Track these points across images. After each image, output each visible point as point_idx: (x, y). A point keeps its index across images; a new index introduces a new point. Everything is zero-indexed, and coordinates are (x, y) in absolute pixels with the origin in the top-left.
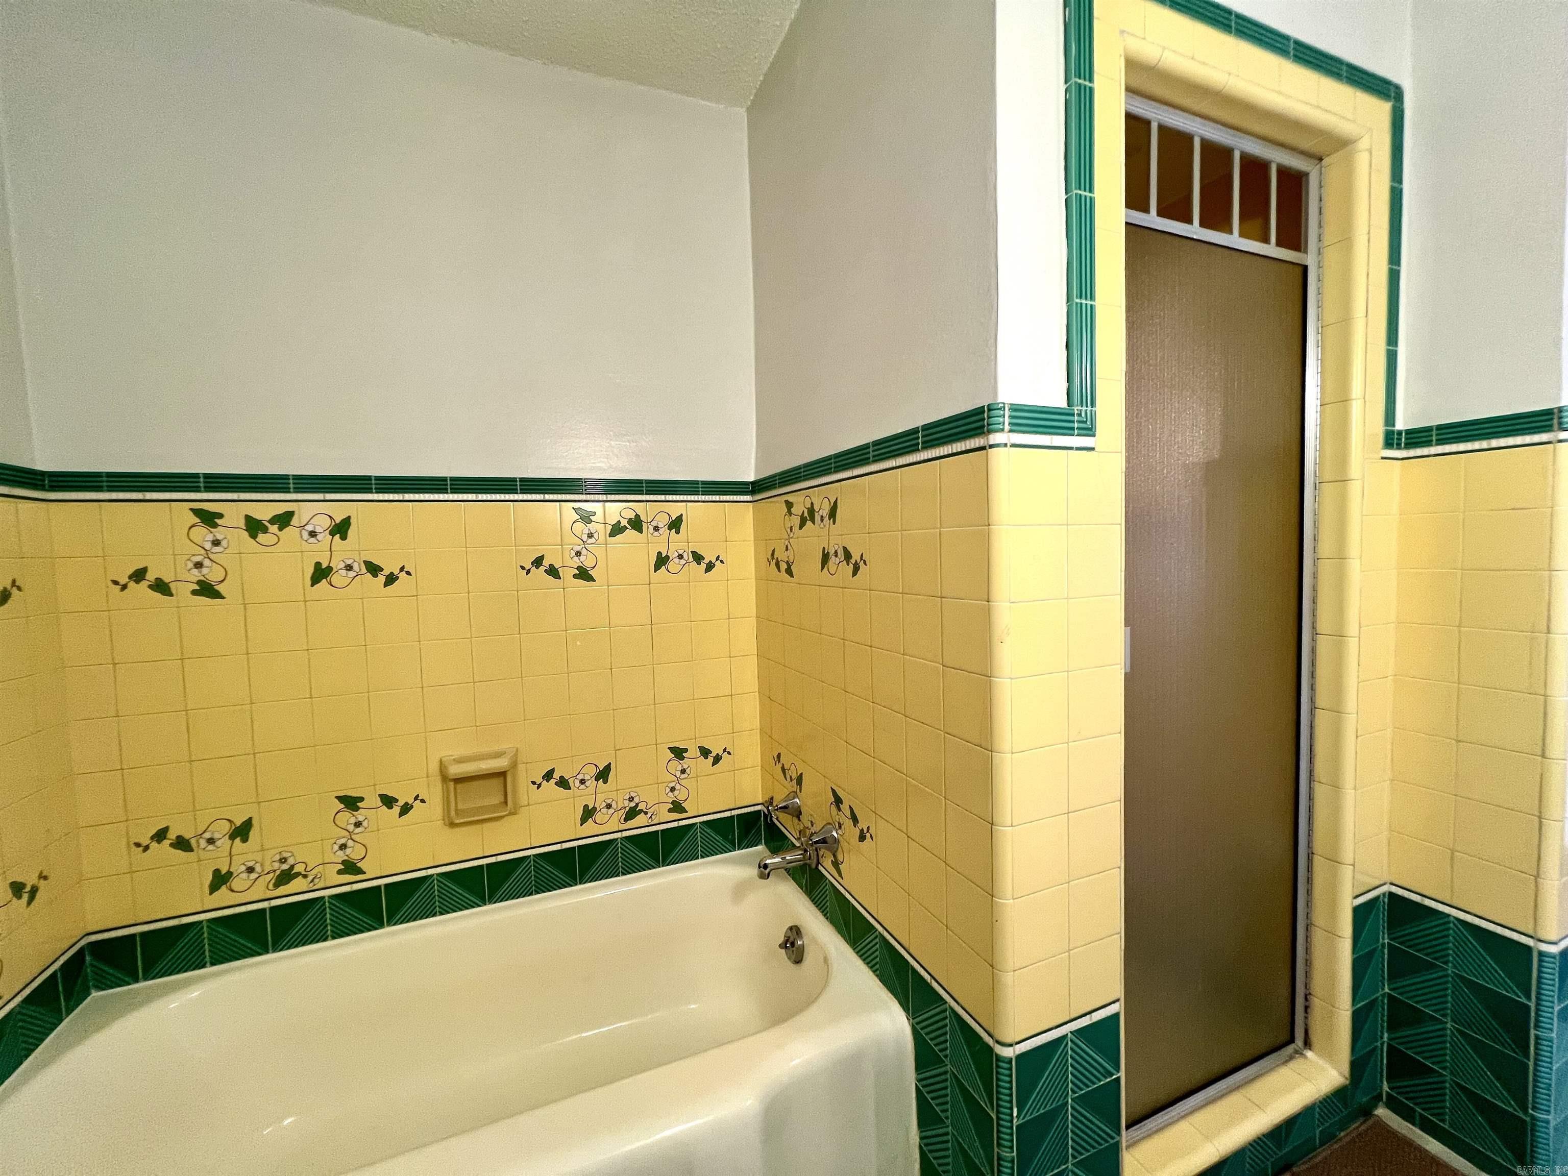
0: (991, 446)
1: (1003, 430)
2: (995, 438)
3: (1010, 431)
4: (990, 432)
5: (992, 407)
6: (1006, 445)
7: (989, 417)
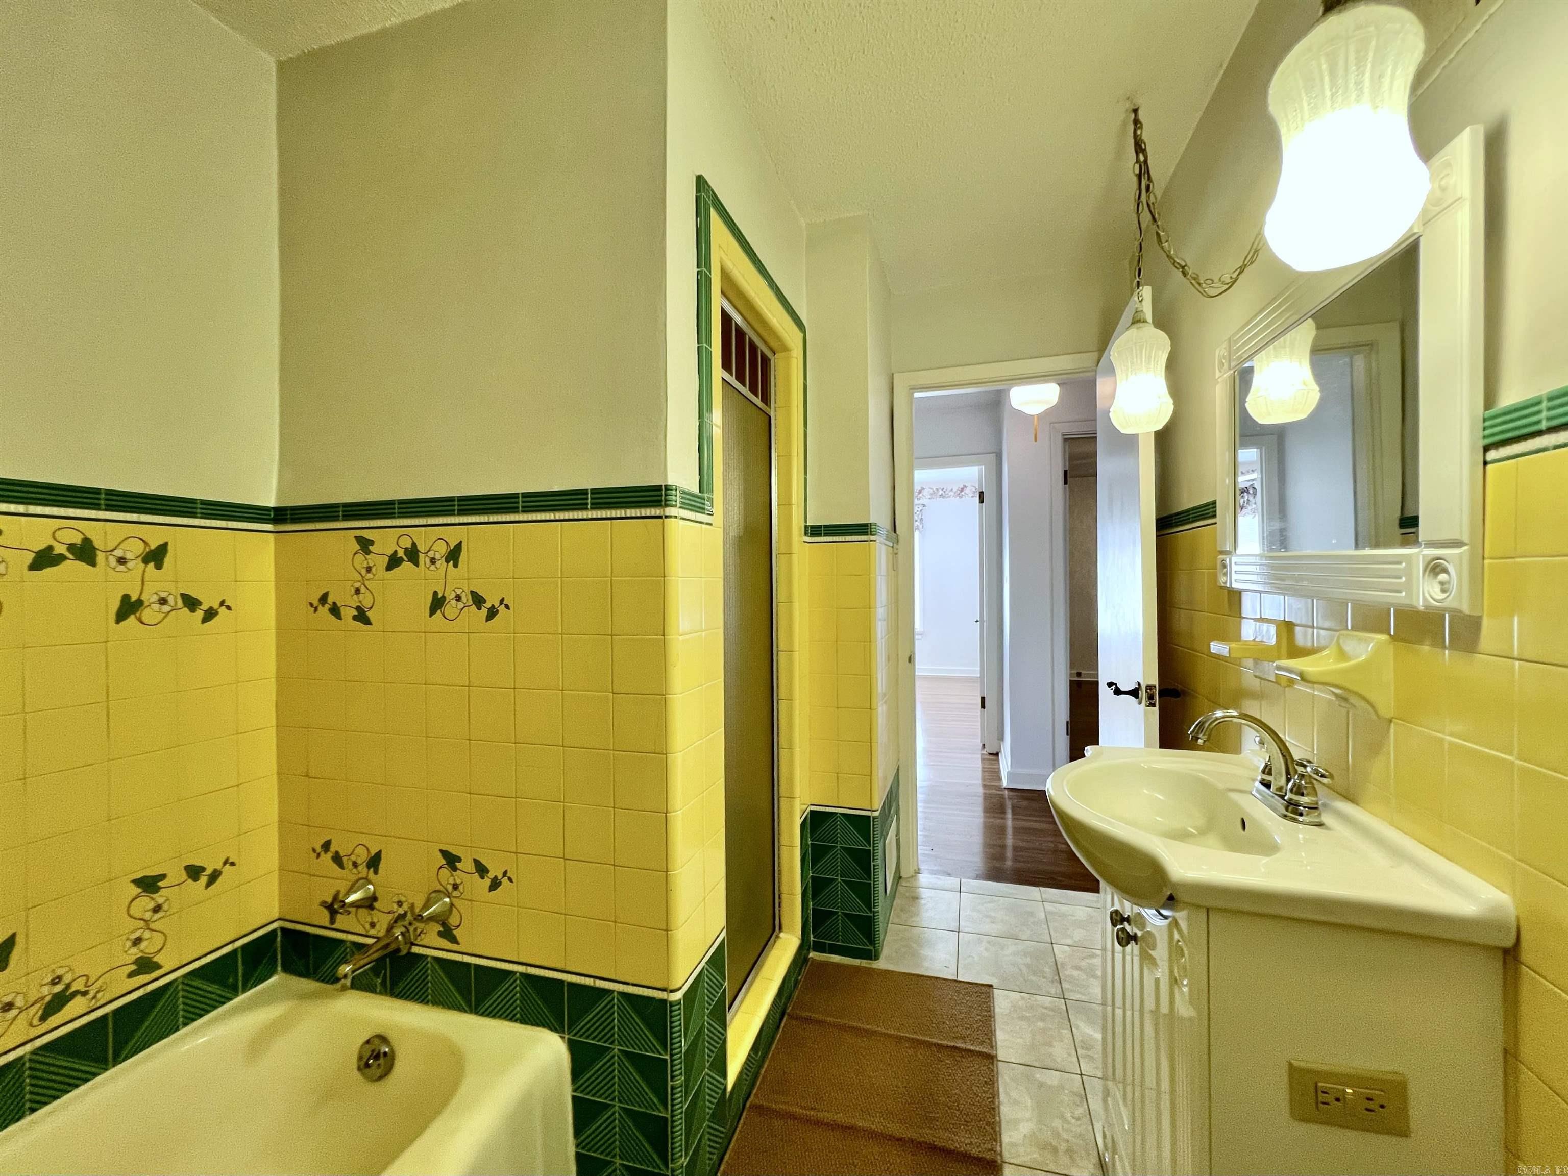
0: (666, 517)
1: (676, 506)
2: (669, 511)
3: (680, 507)
4: (667, 505)
5: (669, 487)
6: (676, 517)
7: (666, 495)
